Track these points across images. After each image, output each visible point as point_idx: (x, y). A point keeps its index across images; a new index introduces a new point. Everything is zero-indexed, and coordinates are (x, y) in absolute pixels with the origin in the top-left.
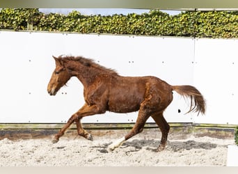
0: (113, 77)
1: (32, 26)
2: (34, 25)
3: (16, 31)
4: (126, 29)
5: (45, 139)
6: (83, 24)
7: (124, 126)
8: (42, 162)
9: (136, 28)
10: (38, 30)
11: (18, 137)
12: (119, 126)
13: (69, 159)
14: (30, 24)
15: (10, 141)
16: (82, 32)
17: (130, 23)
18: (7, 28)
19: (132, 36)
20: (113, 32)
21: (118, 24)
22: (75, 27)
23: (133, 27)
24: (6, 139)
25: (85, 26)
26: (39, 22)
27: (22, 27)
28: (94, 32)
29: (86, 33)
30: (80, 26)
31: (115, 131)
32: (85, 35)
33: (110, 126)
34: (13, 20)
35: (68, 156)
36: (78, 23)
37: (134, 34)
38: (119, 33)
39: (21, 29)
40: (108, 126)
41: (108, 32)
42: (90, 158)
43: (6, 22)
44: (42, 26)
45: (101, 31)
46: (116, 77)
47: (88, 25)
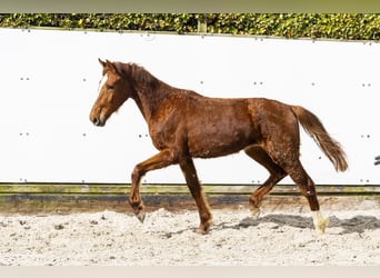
0: (191, 99)
1: (205, 26)
2: (208, 25)
3: (179, 33)
4: (358, 31)
5: (225, 210)
6: (288, 22)
7: (354, 190)
8: (225, 247)
9: (376, 29)
10: (216, 32)
11: (182, 207)
12: (346, 190)
13: (268, 242)
14: (202, 22)
15: (169, 213)
16: (286, 36)
17: (365, 22)
18: (166, 29)
19: (368, 42)
20: (336, 36)
21: (345, 23)
22: (276, 27)
23: (369, 28)
24: (162, 210)
25: (292, 26)
26: (216, 19)
27: (190, 28)
28: (306, 35)
29: (293, 37)
30: (283, 26)
31: (340, 198)
32: (291, 41)
33: (331, 190)
34: (174, 17)
35: (265, 238)
36: (280, 22)
37: (371, 39)
38: (347, 38)
39: (188, 31)
40: (327, 190)
41: (329, 36)
42: (302, 241)
43: (163, 19)
44: (222, 27)
45: (318, 35)
46: (195, 97)
47: (296, 24)
